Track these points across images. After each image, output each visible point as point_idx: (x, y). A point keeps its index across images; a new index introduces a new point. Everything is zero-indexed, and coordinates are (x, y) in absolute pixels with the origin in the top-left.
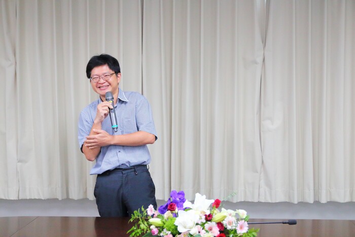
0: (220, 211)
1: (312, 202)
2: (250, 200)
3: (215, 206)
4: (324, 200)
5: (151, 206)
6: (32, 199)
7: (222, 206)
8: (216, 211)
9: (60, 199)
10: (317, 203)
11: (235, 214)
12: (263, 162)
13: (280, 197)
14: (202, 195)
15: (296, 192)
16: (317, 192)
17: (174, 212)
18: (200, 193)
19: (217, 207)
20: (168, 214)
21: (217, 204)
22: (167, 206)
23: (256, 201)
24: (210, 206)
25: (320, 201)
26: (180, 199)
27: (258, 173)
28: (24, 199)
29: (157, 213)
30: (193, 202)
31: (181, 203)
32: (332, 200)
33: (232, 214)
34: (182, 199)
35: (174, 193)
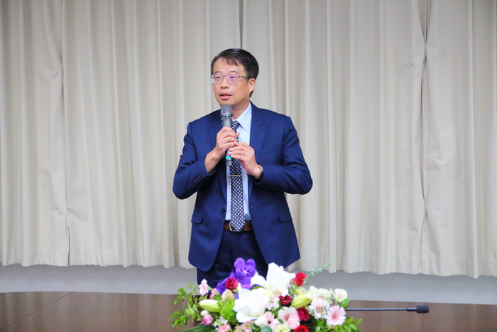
0: (308, 289)
6: (88, 266)
8: (300, 290)
9: (125, 266)
11: (330, 296)
14: (279, 266)
17: (235, 291)
18: (276, 263)
19: (299, 285)
20: (227, 293)
24: (291, 282)
26: (248, 271)
28: (77, 266)
29: (215, 291)
33: (325, 296)
34: (252, 271)
35: (239, 262)
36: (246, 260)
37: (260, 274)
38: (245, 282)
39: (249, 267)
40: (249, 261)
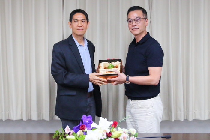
0: (118, 129)
1: (183, 120)
3: (113, 126)
4: (191, 119)
5: (68, 127)
7: (119, 126)
8: (114, 130)
10: (186, 120)
14: (104, 119)
17: (84, 131)
19: (115, 127)
20: (80, 132)
21: (115, 125)
22: (79, 126)
24: (110, 126)
25: (188, 119)
26: (88, 121)
29: (72, 131)
30: (98, 124)
31: (90, 124)
32: (196, 119)
33: (126, 132)
34: (90, 121)
35: (84, 117)
36: (87, 116)
38: (88, 126)
39: (89, 119)
40: (89, 116)
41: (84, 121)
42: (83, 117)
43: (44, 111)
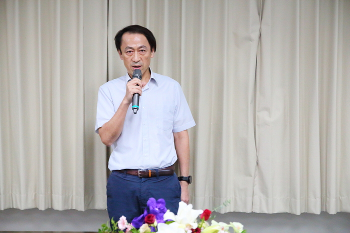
0: (210, 224)
1: (318, 212)
2: (241, 211)
4: (332, 211)
5: (123, 218)
7: (212, 218)
8: (205, 224)
10: (325, 214)
11: (228, 228)
12: (258, 163)
13: (279, 207)
14: (188, 205)
15: (298, 201)
16: (324, 201)
17: (152, 225)
20: (144, 227)
21: (206, 215)
22: (144, 217)
23: (249, 211)
24: (198, 218)
25: (328, 211)
26: (159, 209)
27: (251, 176)
29: (130, 227)
31: (161, 214)
32: (343, 211)
33: (225, 228)
36: (157, 200)
37: (170, 211)
39: (160, 205)
41: (151, 208)
42: (149, 202)
43: (74, 194)
